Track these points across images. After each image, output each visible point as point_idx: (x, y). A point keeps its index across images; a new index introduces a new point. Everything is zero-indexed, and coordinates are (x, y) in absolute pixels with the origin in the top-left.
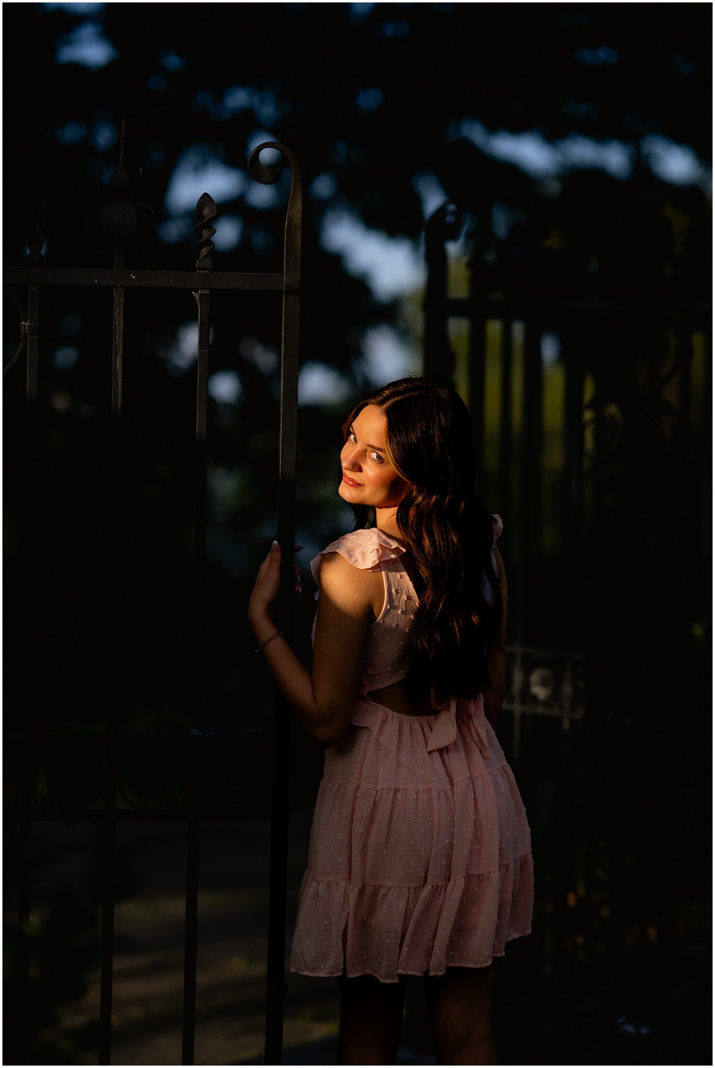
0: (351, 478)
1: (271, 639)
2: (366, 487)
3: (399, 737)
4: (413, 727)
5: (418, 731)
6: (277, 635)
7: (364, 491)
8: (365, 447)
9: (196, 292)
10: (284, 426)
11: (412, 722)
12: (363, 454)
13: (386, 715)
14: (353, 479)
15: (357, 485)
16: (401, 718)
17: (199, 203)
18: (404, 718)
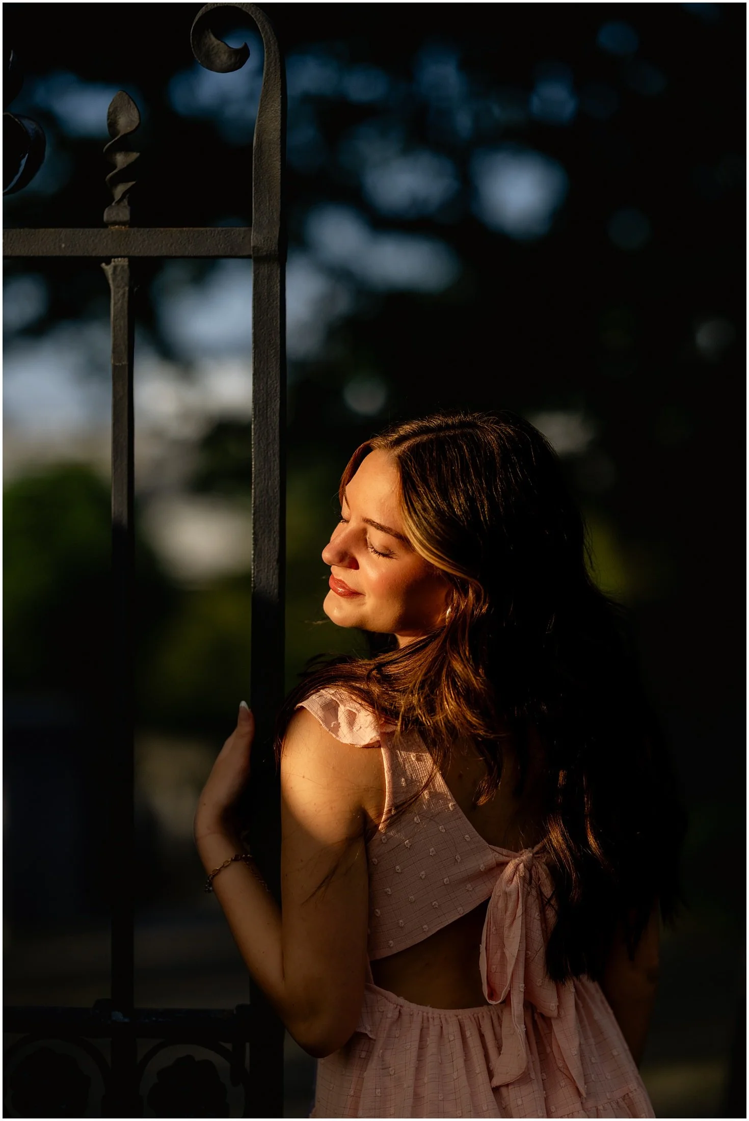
0: (340, 581)
1: (224, 867)
2: (367, 597)
3: (419, 1048)
4: (445, 1032)
5: (452, 1038)
6: (236, 859)
7: (364, 604)
8: (363, 525)
9: (108, 263)
10: (257, 493)
11: (444, 1021)
12: (361, 538)
13: (398, 1010)
14: (343, 582)
15: (353, 594)
16: (425, 1014)
17: (111, 110)
18: (430, 1015)
